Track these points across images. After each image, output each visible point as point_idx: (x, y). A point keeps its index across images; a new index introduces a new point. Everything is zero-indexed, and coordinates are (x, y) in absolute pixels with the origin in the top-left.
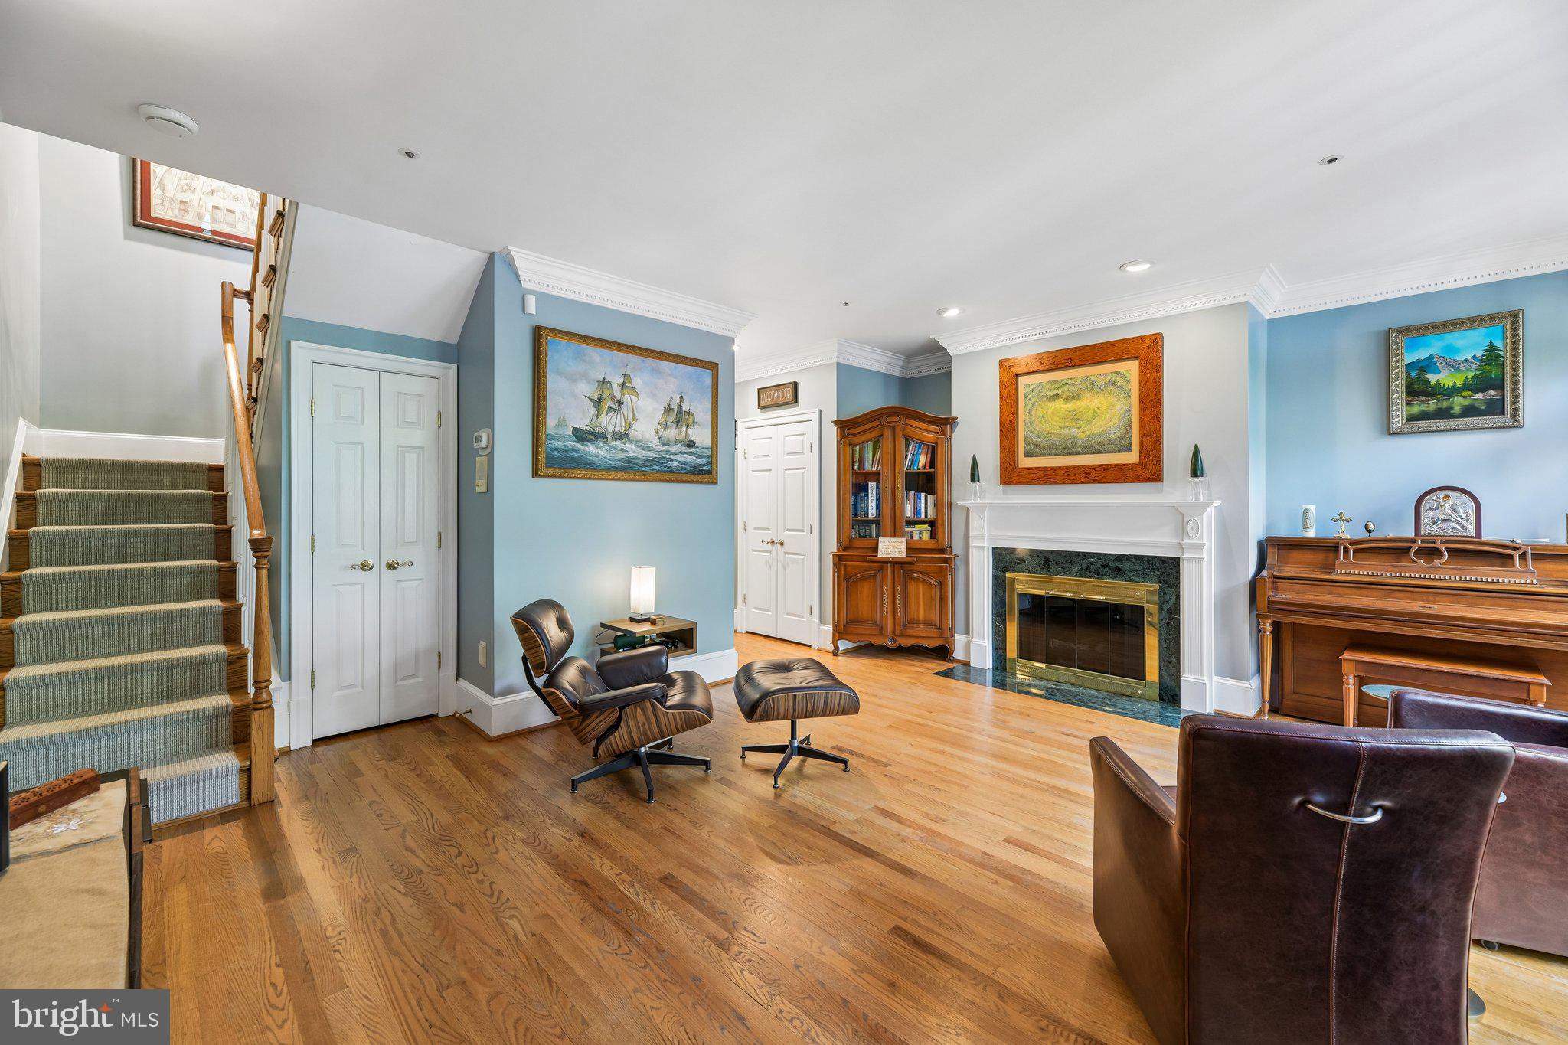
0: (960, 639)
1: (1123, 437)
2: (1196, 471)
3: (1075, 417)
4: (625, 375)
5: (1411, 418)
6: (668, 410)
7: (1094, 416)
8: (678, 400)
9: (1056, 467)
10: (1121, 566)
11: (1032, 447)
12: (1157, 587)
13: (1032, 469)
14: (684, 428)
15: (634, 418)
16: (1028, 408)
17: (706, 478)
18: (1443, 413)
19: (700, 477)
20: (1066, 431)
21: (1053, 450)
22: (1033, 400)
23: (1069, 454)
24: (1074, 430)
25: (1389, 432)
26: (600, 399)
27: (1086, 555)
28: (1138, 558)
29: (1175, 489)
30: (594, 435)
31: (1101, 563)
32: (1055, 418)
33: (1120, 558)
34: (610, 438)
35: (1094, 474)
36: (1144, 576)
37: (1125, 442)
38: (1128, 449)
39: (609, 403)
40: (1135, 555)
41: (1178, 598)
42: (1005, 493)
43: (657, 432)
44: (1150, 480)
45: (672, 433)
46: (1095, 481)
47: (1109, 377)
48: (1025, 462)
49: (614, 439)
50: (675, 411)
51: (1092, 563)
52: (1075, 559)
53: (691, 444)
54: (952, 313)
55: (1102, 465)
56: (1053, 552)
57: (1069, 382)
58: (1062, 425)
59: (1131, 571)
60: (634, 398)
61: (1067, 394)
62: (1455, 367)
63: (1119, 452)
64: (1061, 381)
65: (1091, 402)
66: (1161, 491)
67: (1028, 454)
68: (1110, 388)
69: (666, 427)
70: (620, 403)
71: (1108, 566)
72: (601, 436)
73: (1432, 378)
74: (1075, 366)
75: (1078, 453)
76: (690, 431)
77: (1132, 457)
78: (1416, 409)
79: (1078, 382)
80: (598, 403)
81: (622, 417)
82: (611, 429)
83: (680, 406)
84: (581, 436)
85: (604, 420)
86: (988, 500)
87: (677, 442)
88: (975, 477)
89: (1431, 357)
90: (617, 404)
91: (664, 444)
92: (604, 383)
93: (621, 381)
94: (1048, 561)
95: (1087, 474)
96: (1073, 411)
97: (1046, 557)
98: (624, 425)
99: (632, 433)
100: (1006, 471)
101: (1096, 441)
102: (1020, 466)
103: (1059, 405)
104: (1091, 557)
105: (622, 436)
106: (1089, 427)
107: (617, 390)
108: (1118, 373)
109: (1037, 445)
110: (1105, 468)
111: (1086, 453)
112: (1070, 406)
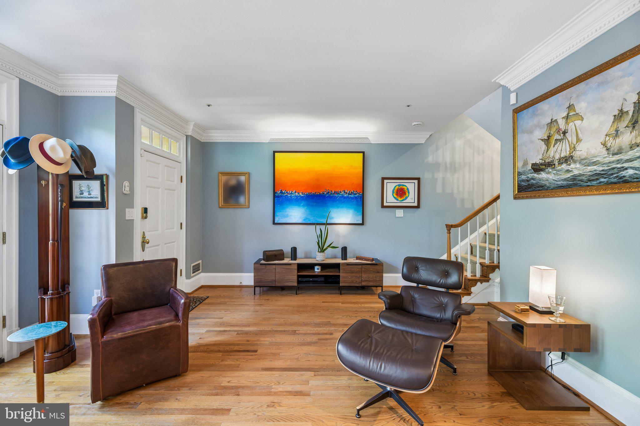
4: (569, 107)
6: (620, 115)
15: (579, 140)
26: (549, 137)
30: (545, 165)
34: (556, 163)
39: (557, 137)
43: (604, 144)
45: (626, 139)
49: (560, 163)
50: (631, 112)
60: (578, 123)
69: (617, 134)
70: (565, 133)
72: (550, 165)
80: (547, 141)
81: (568, 145)
82: (557, 157)
84: (537, 168)
85: (552, 150)
90: (562, 135)
91: (614, 155)
92: (553, 122)
93: (565, 114)
98: (568, 149)
99: (577, 154)
105: (566, 160)
107: (562, 124)
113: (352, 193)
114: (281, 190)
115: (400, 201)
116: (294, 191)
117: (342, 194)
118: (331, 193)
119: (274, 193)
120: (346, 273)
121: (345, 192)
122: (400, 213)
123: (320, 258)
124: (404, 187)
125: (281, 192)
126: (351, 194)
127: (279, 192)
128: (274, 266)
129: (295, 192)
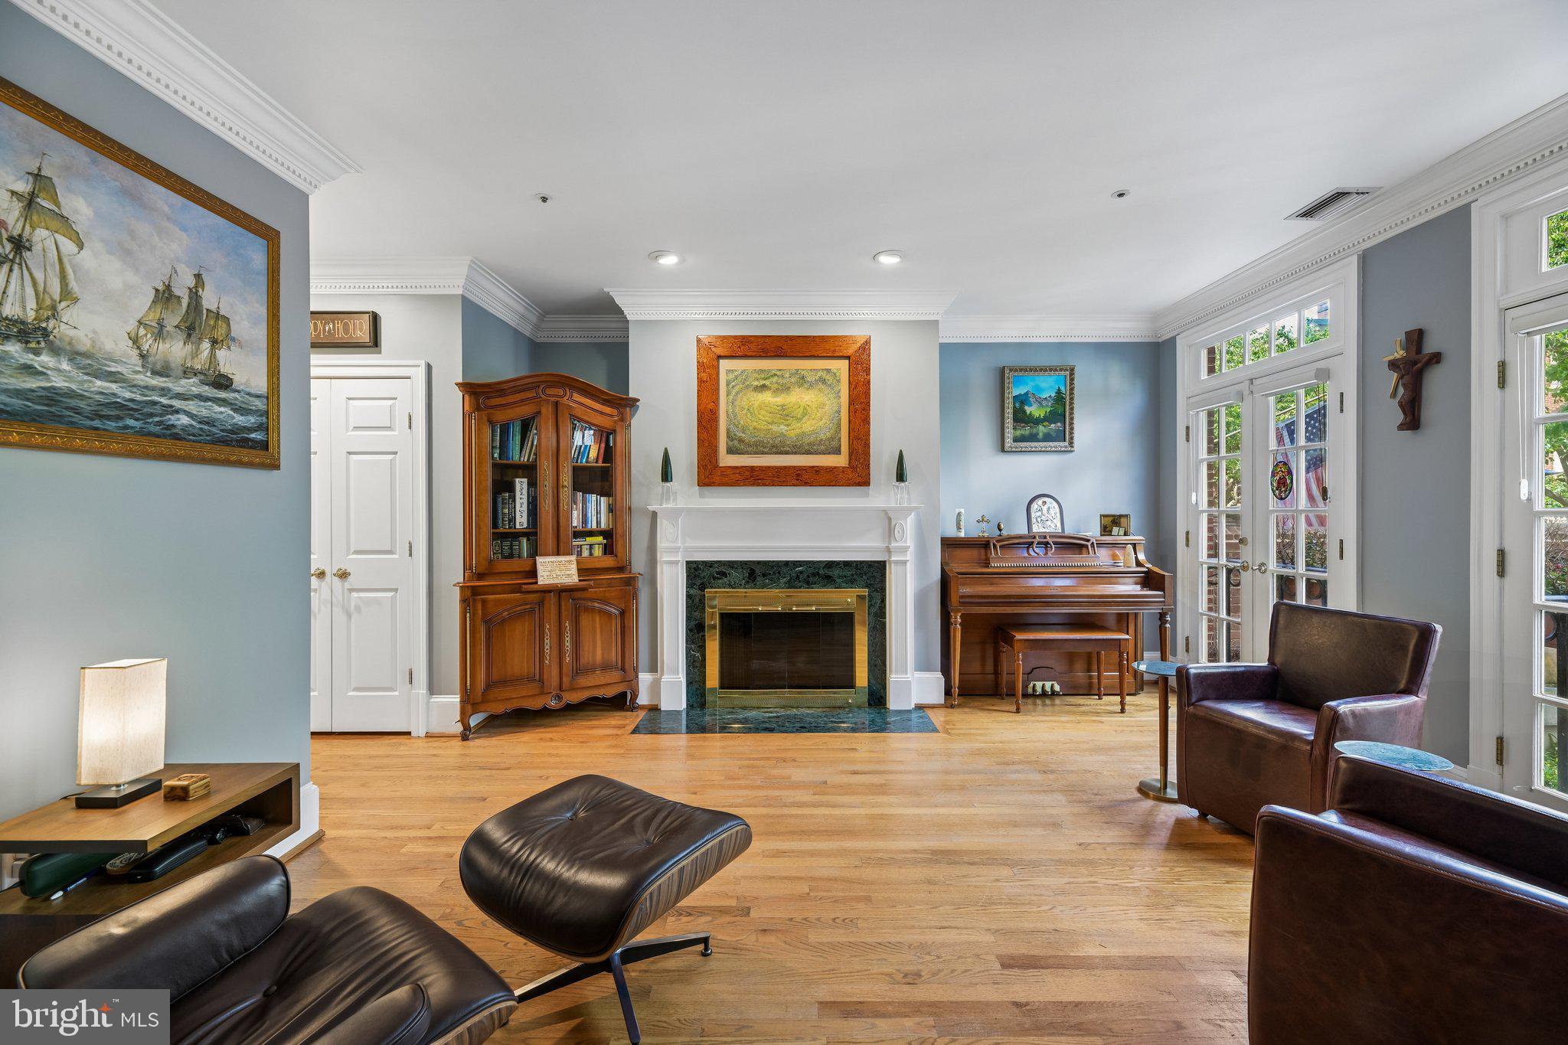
0: (645, 678)
1: (832, 439)
2: (901, 477)
3: (785, 414)
4: (35, 177)
5: (1016, 440)
6: (165, 296)
7: (804, 414)
8: (191, 282)
9: (766, 467)
10: (831, 574)
11: (736, 442)
12: (865, 592)
13: (737, 468)
14: (206, 345)
15: (67, 295)
16: (731, 397)
17: (256, 456)
18: (1033, 438)
19: (245, 454)
20: (774, 428)
21: (759, 448)
22: (737, 389)
23: (777, 453)
24: (782, 427)
25: (1003, 450)
27: (796, 564)
28: (847, 564)
29: (882, 495)
31: (811, 571)
32: (763, 412)
33: (830, 564)
35: (805, 476)
36: (851, 582)
37: (834, 444)
38: (838, 451)
40: (844, 561)
41: (883, 600)
42: (701, 496)
43: (135, 341)
44: (859, 484)
45: (176, 350)
46: (806, 484)
47: (820, 374)
48: (726, 460)
50: (185, 302)
51: (801, 572)
52: (784, 570)
53: (223, 382)
54: (669, 261)
55: (813, 467)
56: (759, 562)
57: (778, 373)
58: (770, 420)
59: (840, 577)
60: (67, 245)
61: (776, 386)
62: (1040, 402)
63: (829, 453)
64: (769, 371)
65: (799, 398)
66: (867, 495)
67: (731, 451)
68: (821, 385)
69: (160, 333)
70: (18, 244)
71: (818, 574)
73: (1028, 410)
74: (786, 356)
75: (787, 453)
76: (221, 354)
77: (841, 461)
78: (1018, 433)
79: (787, 375)
81: (29, 289)
83: (195, 296)
86: (681, 503)
87: (188, 372)
88: (666, 476)
89: (1027, 394)
91: (155, 373)
93: (21, 188)
94: (757, 573)
95: (798, 475)
96: (782, 406)
97: (751, 569)
98: (31, 305)
99: (62, 332)
100: (705, 469)
101: (807, 440)
102: (722, 464)
103: (767, 397)
104: (801, 566)
105: (26, 333)
106: (799, 425)
108: (828, 371)
109: (741, 441)
110: (817, 470)
111: (795, 453)
112: (779, 400)
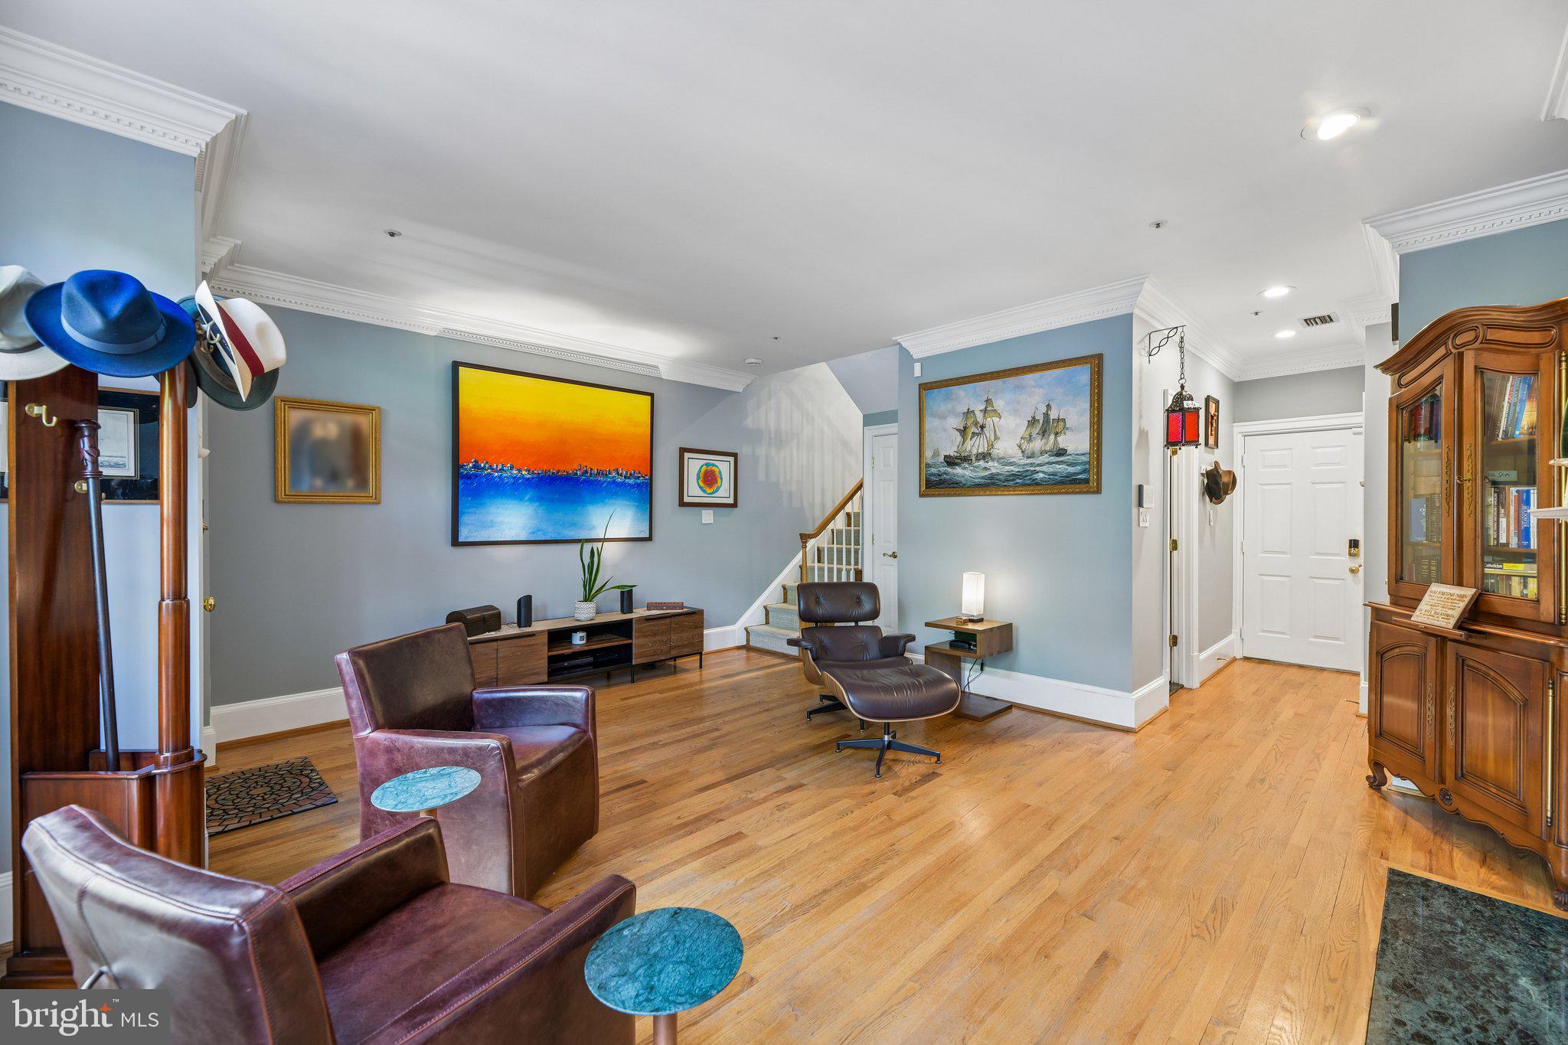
4: (987, 401)
6: (1033, 422)
8: (1044, 409)
14: (1052, 437)
15: (996, 438)
17: (1083, 487)
19: (1077, 488)
26: (965, 428)
30: (960, 459)
34: (974, 459)
39: (974, 429)
43: (1020, 447)
45: (1038, 444)
49: (978, 460)
50: (1041, 421)
53: (1061, 452)
60: (996, 419)
69: (1030, 439)
70: (982, 427)
72: (966, 459)
76: (1059, 439)
80: (963, 432)
81: (986, 441)
82: (974, 452)
83: (1046, 415)
84: (950, 461)
85: (969, 444)
87: (1042, 453)
90: (980, 429)
91: (1028, 458)
92: (969, 413)
93: (983, 407)
98: (986, 446)
99: (995, 452)
105: (985, 456)
107: (979, 416)
113: (631, 474)
114: (476, 462)
115: (711, 494)
116: (509, 465)
117: (613, 477)
118: (591, 474)
119: (456, 466)
120: (646, 636)
121: (618, 473)
122: (707, 515)
123: (586, 613)
124: (714, 468)
125: (476, 466)
126: (629, 478)
127: (471, 465)
128: (495, 643)
129: (512, 468)
